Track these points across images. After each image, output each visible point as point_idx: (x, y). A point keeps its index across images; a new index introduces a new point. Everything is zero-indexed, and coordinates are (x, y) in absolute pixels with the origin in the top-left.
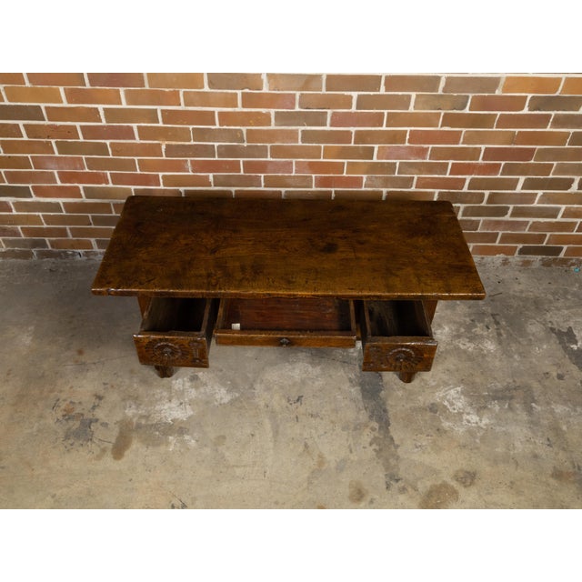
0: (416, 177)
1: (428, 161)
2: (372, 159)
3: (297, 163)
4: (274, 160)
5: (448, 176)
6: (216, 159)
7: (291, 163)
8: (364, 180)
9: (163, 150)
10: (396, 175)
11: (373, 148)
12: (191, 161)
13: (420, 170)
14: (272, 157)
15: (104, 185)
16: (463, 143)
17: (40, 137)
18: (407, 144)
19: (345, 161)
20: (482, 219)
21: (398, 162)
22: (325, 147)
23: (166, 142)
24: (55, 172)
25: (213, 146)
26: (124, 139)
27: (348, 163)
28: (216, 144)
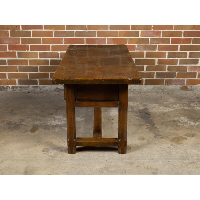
0: (157, 45)
1: (161, 37)
2: (139, 37)
3: (108, 38)
4: (99, 37)
5: (170, 44)
6: (75, 37)
7: (106, 39)
8: (136, 47)
9: (53, 34)
10: (149, 44)
11: (139, 31)
12: (64, 39)
13: (159, 41)
14: (98, 36)
15: (26, 51)
16: (174, 29)
17: (4, 29)
18: (152, 30)
19: (128, 38)
20: (188, 65)
21: (149, 38)
22: (119, 31)
23: (55, 30)
24: (7, 45)
25: (74, 32)
26: (38, 29)
27: (129, 38)
28: (75, 31)
